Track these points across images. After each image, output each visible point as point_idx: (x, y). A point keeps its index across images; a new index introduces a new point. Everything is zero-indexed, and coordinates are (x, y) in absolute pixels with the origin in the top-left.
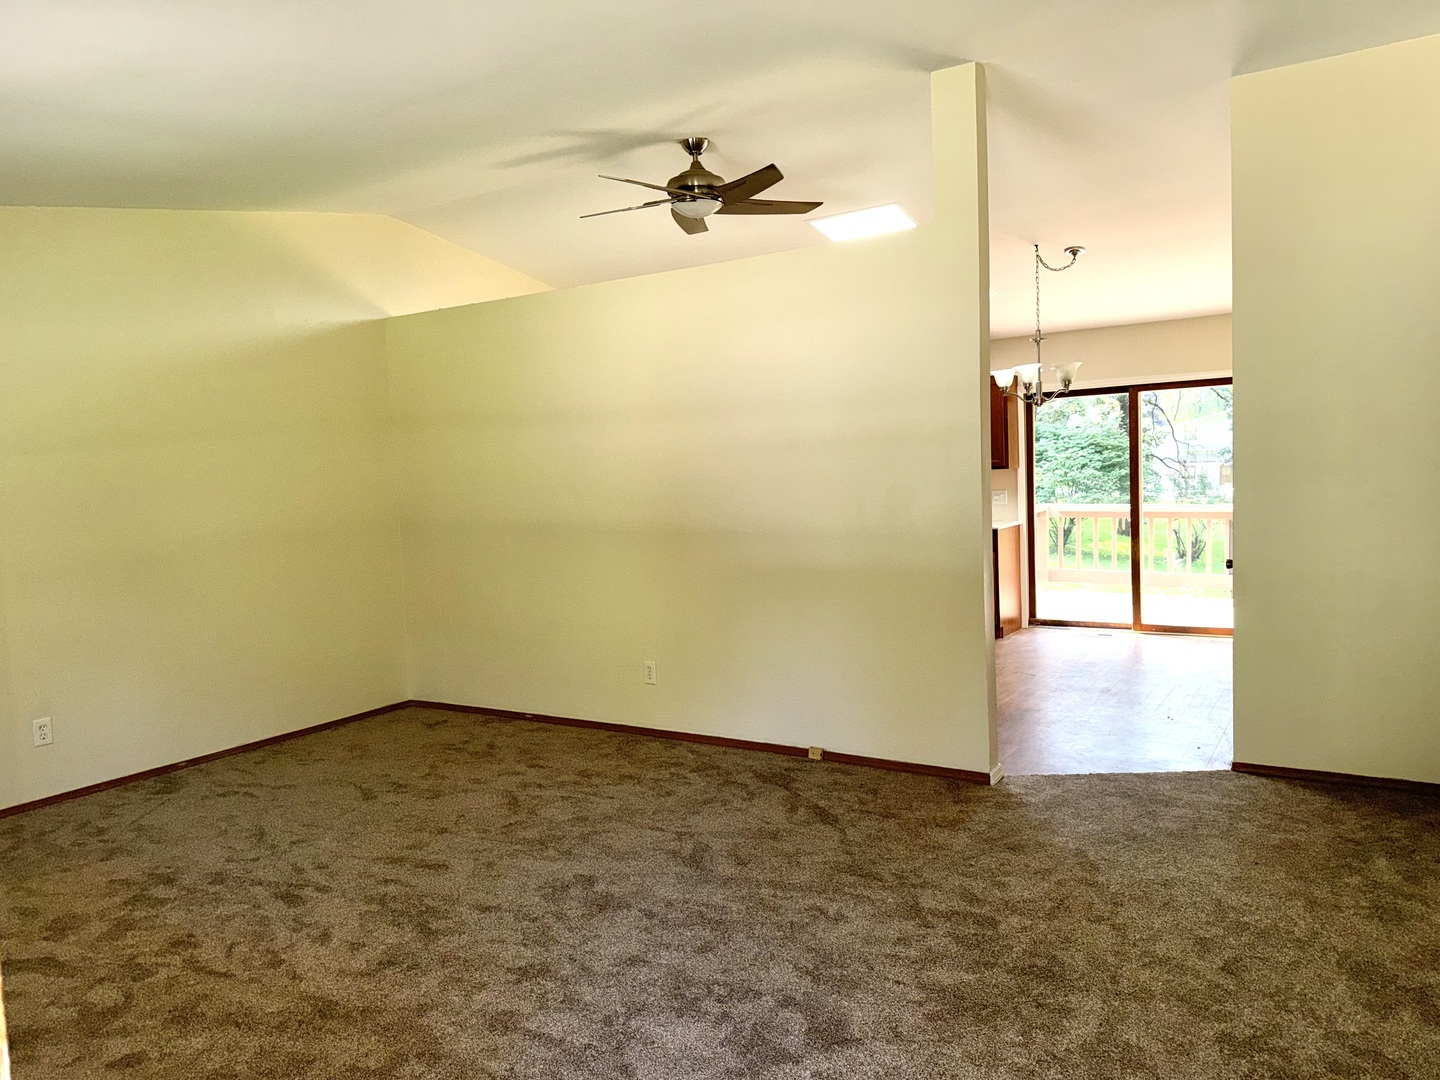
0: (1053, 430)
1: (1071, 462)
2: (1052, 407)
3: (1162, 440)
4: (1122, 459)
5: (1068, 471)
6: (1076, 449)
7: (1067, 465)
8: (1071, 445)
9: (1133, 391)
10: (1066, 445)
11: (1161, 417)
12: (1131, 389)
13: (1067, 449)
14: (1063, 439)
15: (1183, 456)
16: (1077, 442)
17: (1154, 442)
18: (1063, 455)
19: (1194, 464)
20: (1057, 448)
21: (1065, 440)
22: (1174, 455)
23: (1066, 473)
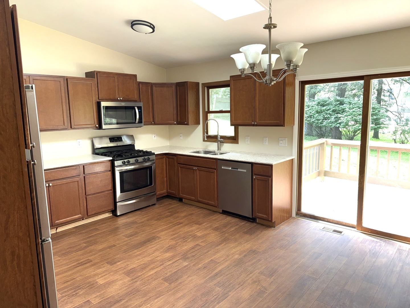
0: (349, 101)
1: (355, 113)
2: (352, 93)
3: (392, 105)
4: (375, 112)
5: (353, 116)
6: (357, 108)
7: (353, 114)
8: (355, 107)
9: (367, 79)
10: (354, 107)
11: (393, 97)
12: (365, 78)
13: (354, 108)
14: (352, 104)
15: (400, 110)
16: (358, 105)
17: (389, 106)
18: (352, 110)
19: (403, 113)
20: (350, 108)
21: (353, 105)
22: (396, 110)
23: (352, 117)
